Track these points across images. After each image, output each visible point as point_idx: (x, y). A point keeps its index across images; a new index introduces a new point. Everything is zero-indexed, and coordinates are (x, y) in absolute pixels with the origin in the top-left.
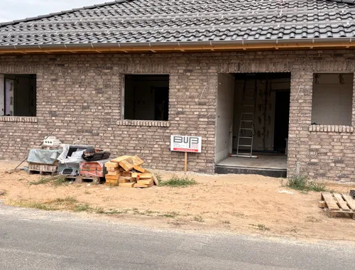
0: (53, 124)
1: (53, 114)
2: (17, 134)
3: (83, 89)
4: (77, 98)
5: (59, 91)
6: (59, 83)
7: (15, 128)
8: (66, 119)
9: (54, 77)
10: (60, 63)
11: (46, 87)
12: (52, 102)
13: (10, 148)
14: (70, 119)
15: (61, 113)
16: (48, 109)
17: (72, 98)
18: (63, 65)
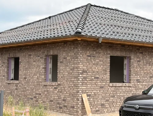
0: (138, 87)
1: (138, 81)
2: (121, 94)
3: (150, 67)
4: (148, 72)
5: (141, 68)
6: (141, 63)
7: (120, 91)
8: (144, 84)
9: (139, 60)
10: (141, 52)
11: (135, 65)
12: (138, 74)
13: (118, 104)
14: (145, 84)
15: (142, 80)
16: (136, 78)
17: (146, 72)
18: (143, 53)
